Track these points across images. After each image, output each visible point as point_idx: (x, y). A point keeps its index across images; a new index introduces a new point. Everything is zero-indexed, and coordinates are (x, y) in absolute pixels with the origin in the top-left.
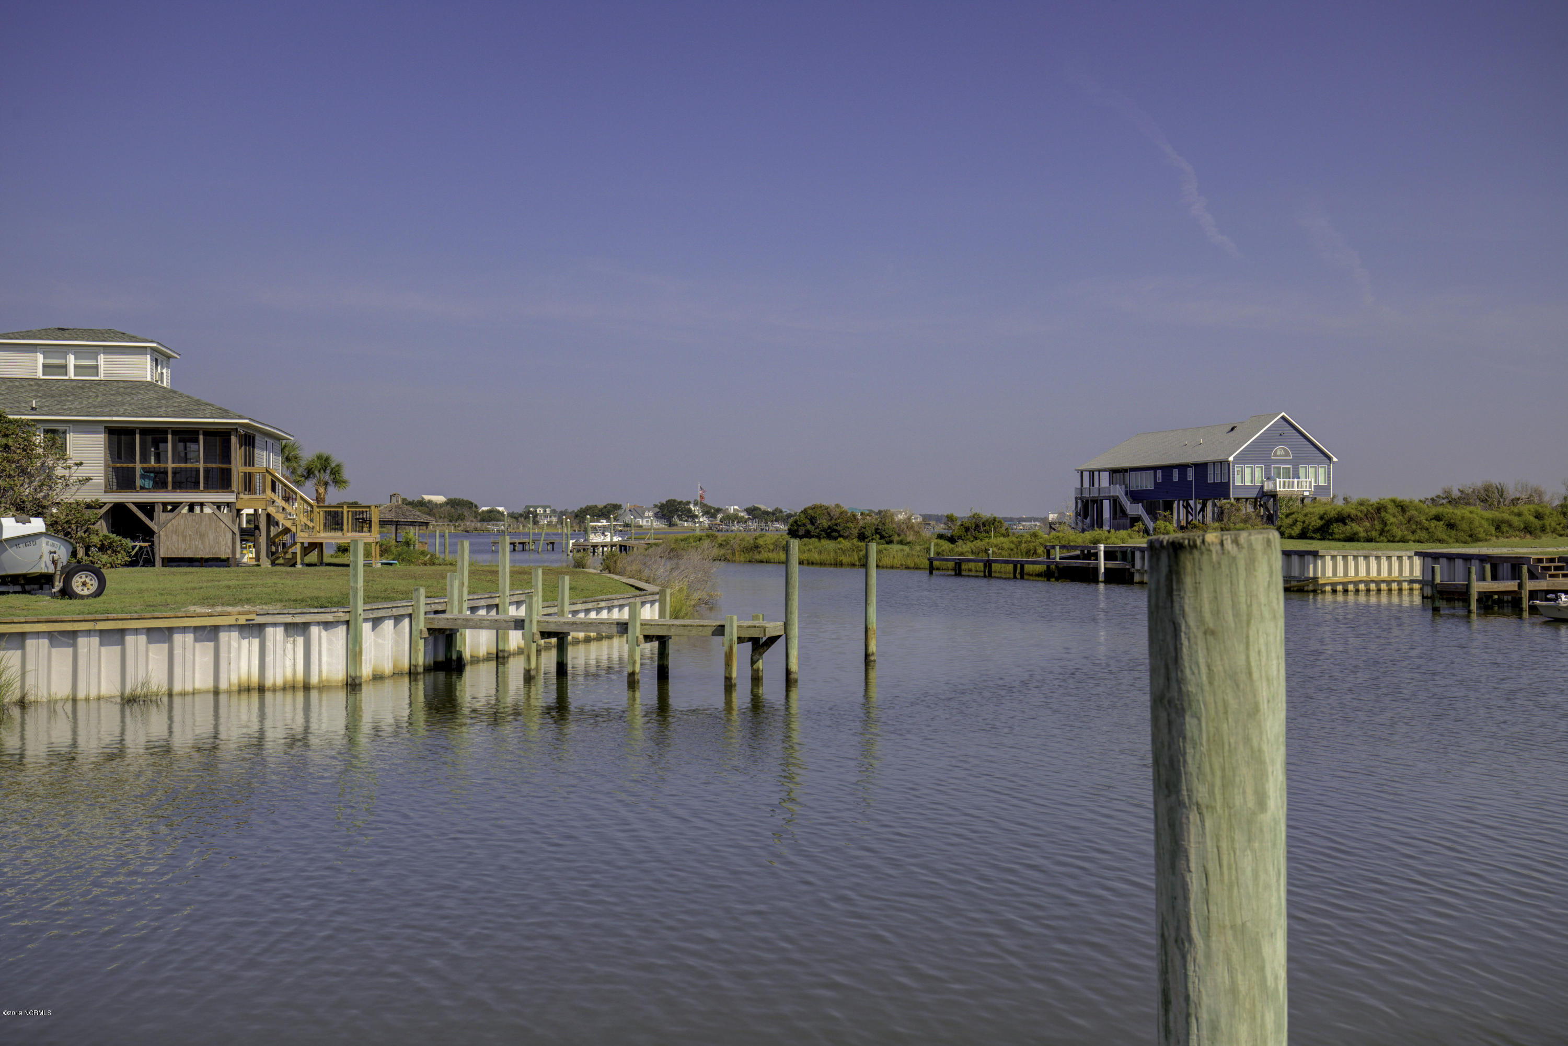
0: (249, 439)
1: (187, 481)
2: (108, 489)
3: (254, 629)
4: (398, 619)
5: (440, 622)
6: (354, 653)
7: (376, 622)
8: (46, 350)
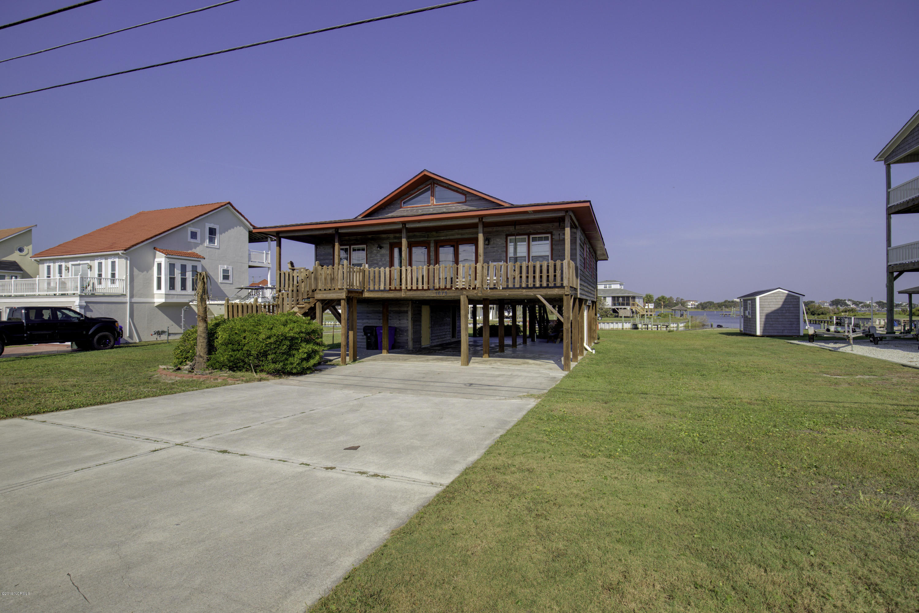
0: (634, 298)
1: (623, 304)
2: (612, 306)
3: (612, 323)
4: (629, 323)
5: (634, 323)
6: (623, 326)
7: (626, 323)
8: (604, 285)
